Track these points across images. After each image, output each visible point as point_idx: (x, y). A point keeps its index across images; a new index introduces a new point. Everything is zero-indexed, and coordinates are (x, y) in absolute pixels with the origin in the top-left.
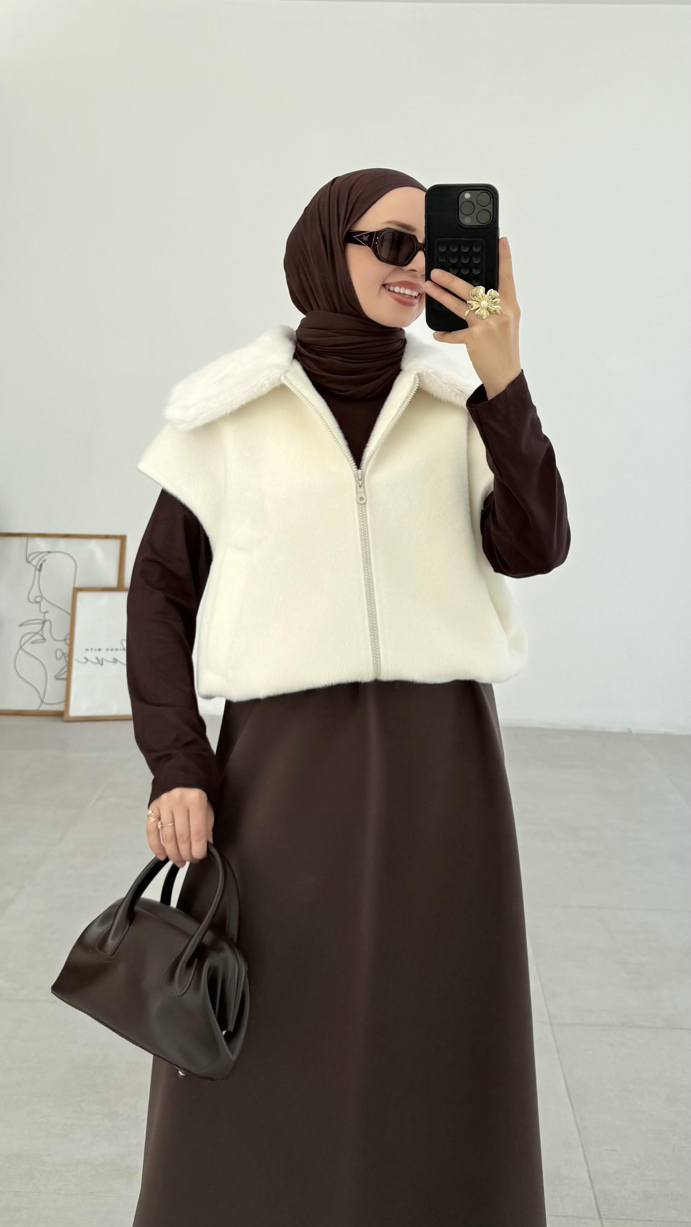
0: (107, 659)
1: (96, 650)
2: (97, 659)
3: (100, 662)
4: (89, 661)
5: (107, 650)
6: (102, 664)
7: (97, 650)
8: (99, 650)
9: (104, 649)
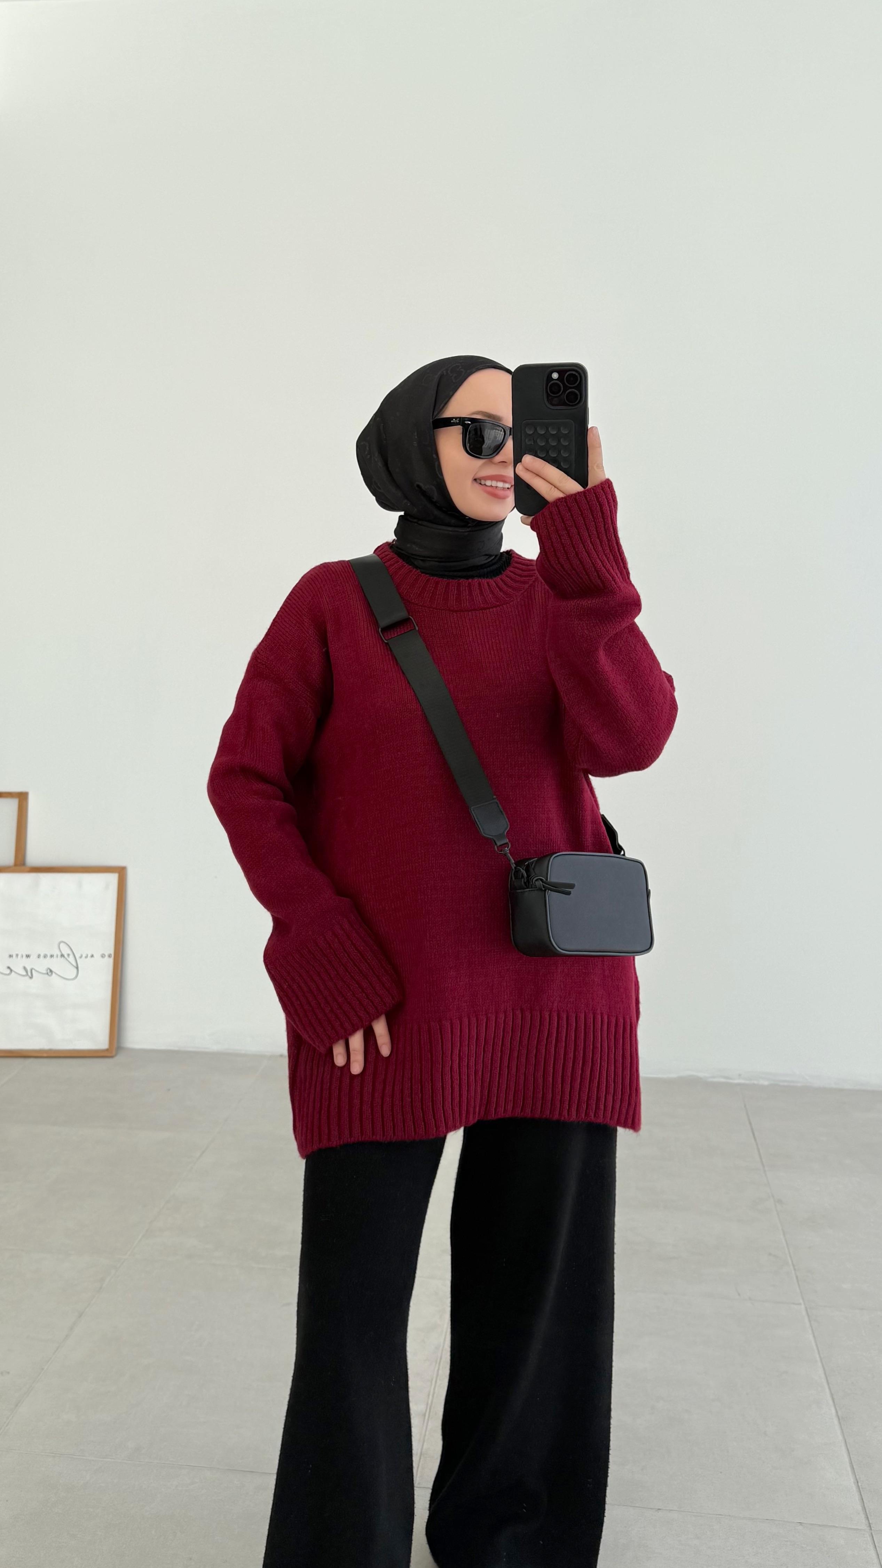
0: (37, 970)
1: (22, 956)
2: (25, 968)
3: (29, 974)
4: (13, 973)
5: (39, 956)
6: (31, 977)
7: (24, 956)
8: (28, 956)
9: (34, 957)
